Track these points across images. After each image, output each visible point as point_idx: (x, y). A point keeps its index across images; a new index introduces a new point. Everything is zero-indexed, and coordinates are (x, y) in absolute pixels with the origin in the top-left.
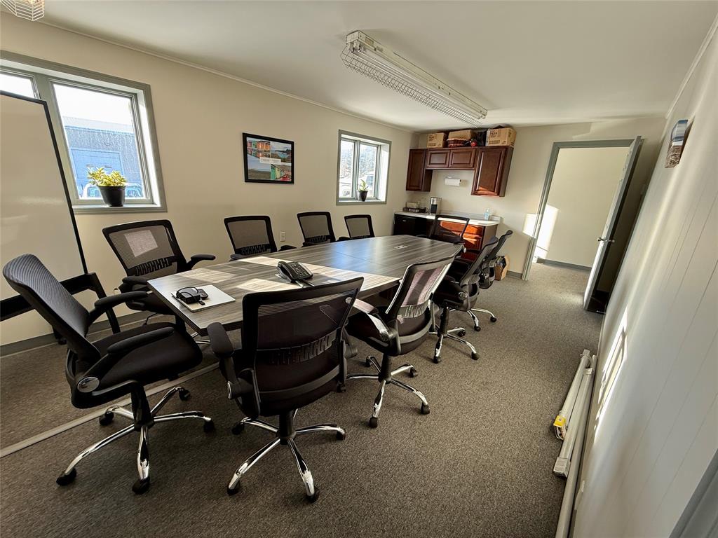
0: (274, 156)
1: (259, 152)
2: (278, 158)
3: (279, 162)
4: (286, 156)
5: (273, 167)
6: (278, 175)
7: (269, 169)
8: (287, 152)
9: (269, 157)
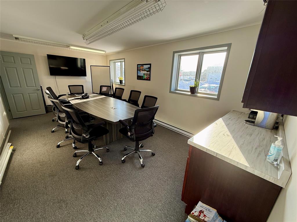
0: (145, 70)
1: (140, 69)
2: (146, 71)
3: (146, 72)
4: (148, 70)
5: (144, 74)
6: (145, 77)
7: (143, 75)
8: (149, 68)
9: (143, 71)
